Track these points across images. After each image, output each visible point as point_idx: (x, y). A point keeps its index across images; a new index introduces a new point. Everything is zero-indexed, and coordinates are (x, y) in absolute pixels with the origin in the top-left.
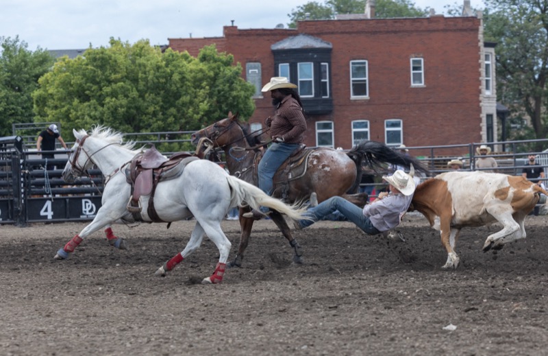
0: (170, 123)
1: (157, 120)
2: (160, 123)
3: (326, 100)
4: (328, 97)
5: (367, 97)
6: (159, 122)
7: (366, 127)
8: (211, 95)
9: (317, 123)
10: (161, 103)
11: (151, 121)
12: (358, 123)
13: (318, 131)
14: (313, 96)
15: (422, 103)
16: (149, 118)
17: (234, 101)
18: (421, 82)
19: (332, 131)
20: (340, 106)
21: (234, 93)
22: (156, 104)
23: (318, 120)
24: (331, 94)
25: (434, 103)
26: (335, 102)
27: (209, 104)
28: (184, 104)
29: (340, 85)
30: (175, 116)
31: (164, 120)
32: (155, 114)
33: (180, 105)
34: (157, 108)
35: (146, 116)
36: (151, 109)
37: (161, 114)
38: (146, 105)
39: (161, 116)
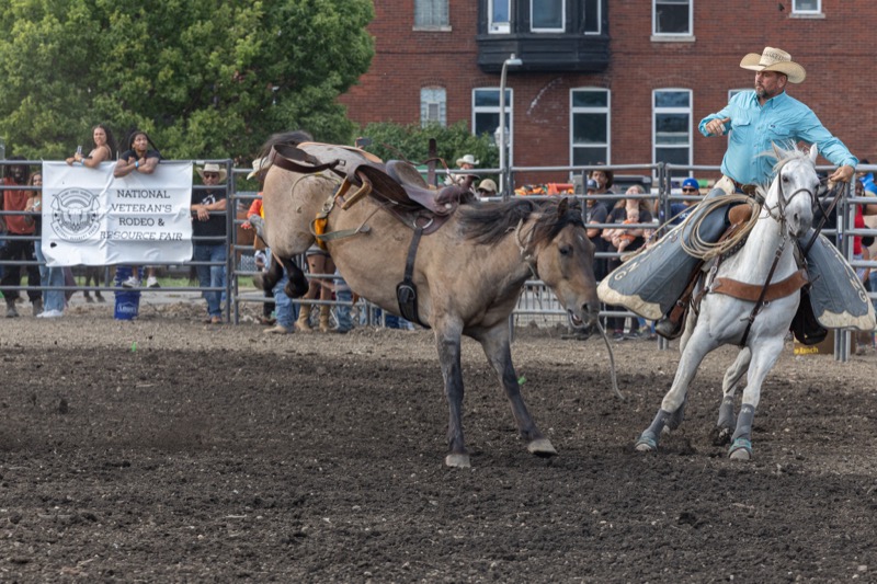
0: (166, 83)
1: (135, 74)
2: (140, 80)
3: (594, 39)
4: (599, 33)
5: (688, 36)
6: (137, 79)
7: (685, 103)
8: (266, 22)
9: (572, 90)
10: (145, 36)
11: (120, 75)
12: (666, 94)
13: (574, 110)
14: (562, 30)
15: (816, 55)
16: (120, 70)
17: (319, 38)
18: (815, 8)
19: (606, 110)
20: (629, 53)
21: (319, 19)
22: (134, 38)
23: (576, 86)
24: (605, 28)
25: (843, 54)
26: (615, 45)
27: (259, 42)
28: (199, 40)
29: (628, 7)
30: (175, 67)
31: (151, 76)
32: (130, 60)
33: (189, 42)
34: (137, 47)
35: (108, 65)
36: (121, 48)
37: (146, 61)
38: (112, 38)
39: (144, 65)
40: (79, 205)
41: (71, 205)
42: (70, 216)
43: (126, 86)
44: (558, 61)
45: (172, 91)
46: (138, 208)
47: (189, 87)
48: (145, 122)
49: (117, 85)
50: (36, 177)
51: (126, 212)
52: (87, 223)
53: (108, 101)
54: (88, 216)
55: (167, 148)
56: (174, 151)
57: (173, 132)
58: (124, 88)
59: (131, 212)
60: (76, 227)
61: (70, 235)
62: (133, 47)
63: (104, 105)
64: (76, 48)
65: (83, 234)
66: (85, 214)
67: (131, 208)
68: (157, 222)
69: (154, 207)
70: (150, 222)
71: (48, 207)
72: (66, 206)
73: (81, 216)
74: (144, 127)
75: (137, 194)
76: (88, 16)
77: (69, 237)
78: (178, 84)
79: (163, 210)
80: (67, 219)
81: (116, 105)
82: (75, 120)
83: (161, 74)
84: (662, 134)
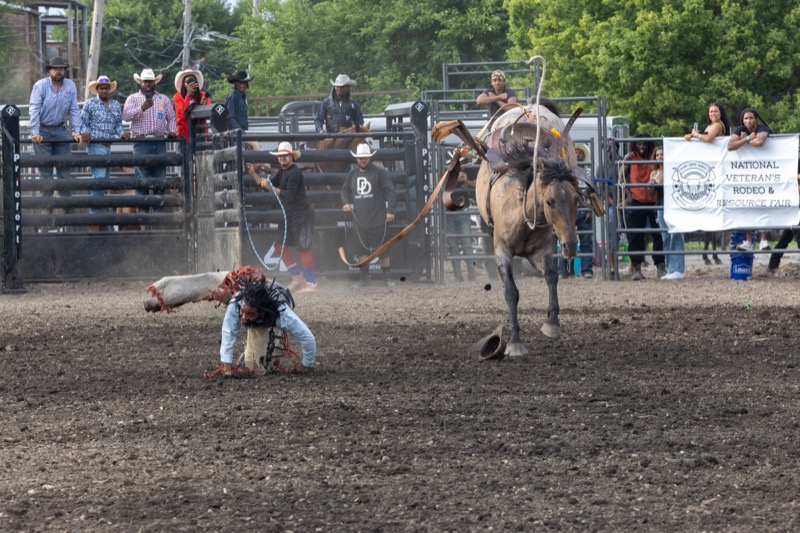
0: (774, 62)
1: (746, 56)
2: (751, 61)
6: (748, 60)
10: (754, 22)
16: (731, 52)
22: (744, 24)
31: (760, 56)
32: (741, 43)
33: (793, 24)
34: (747, 32)
35: (722, 48)
36: (733, 33)
37: (755, 45)
38: (724, 25)
39: (753, 48)
40: (697, 177)
41: (690, 177)
42: (689, 187)
43: (740, 66)
45: (780, 69)
46: (750, 178)
47: (794, 64)
48: (754, 98)
50: (659, 152)
51: (739, 182)
52: (704, 193)
53: (723, 81)
54: (706, 186)
55: (776, 122)
56: (783, 123)
57: (781, 107)
59: (744, 182)
60: (694, 197)
61: (690, 203)
62: (743, 32)
63: (720, 84)
64: (692, 35)
65: (701, 202)
66: (702, 184)
67: (744, 178)
68: (767, 190)
69: (764, 177)
70: (762, 190)
71: (668, 179)
72: (685, 178)
73: (699, 186)
74: (754, 103)
75: (749, 165)
76: (702, 6)
77: (688, 206)
78: (784, 61)
79: (773, 178)
80: (686, 190)
81: (730, 84)
82: (694, 97)
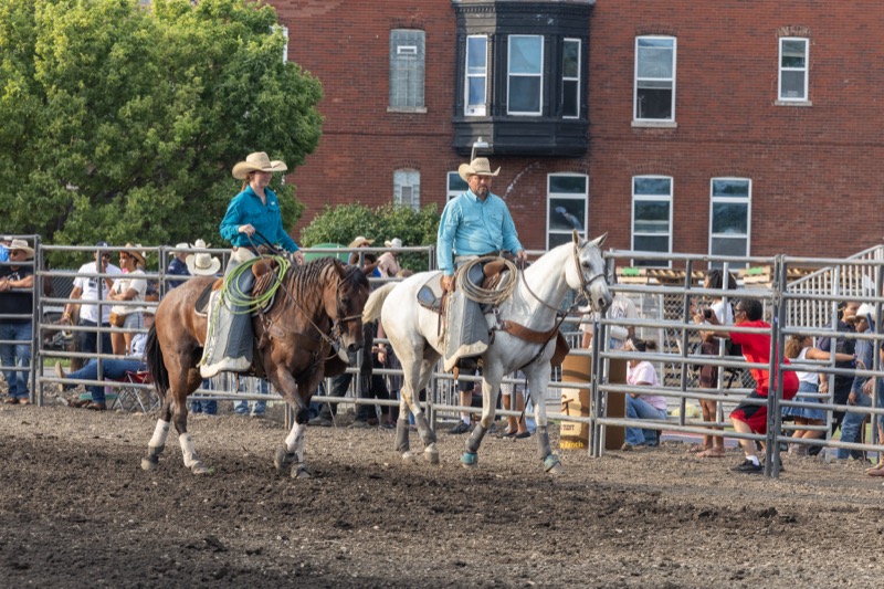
3: (572, 123)
4: (578, 117)
5: (670, 122)
7: (666, 191)
8: (207, 96)
9: (549, 175)
11: (56, 152)
12: (646, 181)
13: (551, 196)
14: (540, 114)
15: (802, 143)
17: (263, 117)
18: (802, 95)
19: (585, 196)
20: (608, 139)
21: (263, 97)
23: (553, 171)
24: (585, 112)
25: (829, 143)
26: (595, 130)
27: (199, 119)
28: (138, 116)
29: (608, 91)
30: (113, 142)
44: (534, 145)
49: (54, 161)
58: (60, 164)
83: (98, 149)
84: (640, 222)
